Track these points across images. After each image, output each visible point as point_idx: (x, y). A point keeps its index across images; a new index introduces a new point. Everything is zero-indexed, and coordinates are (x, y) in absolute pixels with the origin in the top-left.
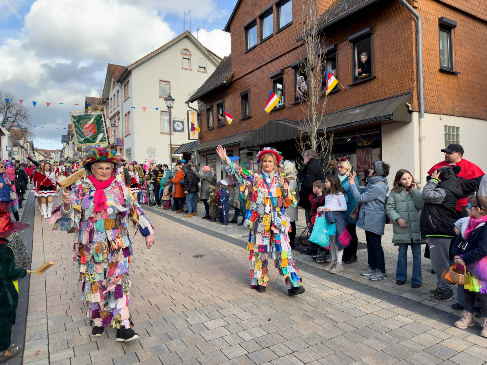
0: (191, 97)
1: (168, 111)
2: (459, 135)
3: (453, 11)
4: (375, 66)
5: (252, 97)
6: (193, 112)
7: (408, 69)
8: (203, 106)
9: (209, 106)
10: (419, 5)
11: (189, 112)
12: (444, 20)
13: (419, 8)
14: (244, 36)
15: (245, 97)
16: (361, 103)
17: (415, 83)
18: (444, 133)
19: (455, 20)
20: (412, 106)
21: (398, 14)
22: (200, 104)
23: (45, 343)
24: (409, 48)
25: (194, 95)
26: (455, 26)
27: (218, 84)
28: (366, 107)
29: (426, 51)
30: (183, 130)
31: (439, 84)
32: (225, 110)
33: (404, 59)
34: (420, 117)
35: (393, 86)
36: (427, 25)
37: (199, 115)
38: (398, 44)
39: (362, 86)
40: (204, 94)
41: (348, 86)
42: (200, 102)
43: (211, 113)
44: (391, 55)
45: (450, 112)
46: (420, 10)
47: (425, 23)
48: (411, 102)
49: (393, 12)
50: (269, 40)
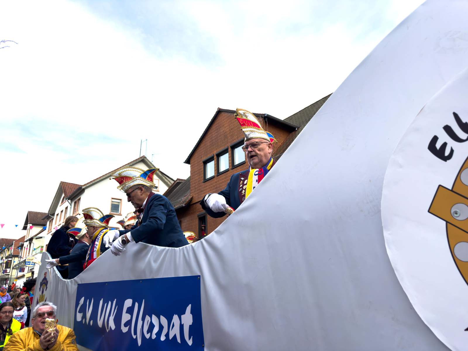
5: (209, 219)
14: (203, 168)
15: (202, 220)
27: (176, 206)
50: (225, 174)
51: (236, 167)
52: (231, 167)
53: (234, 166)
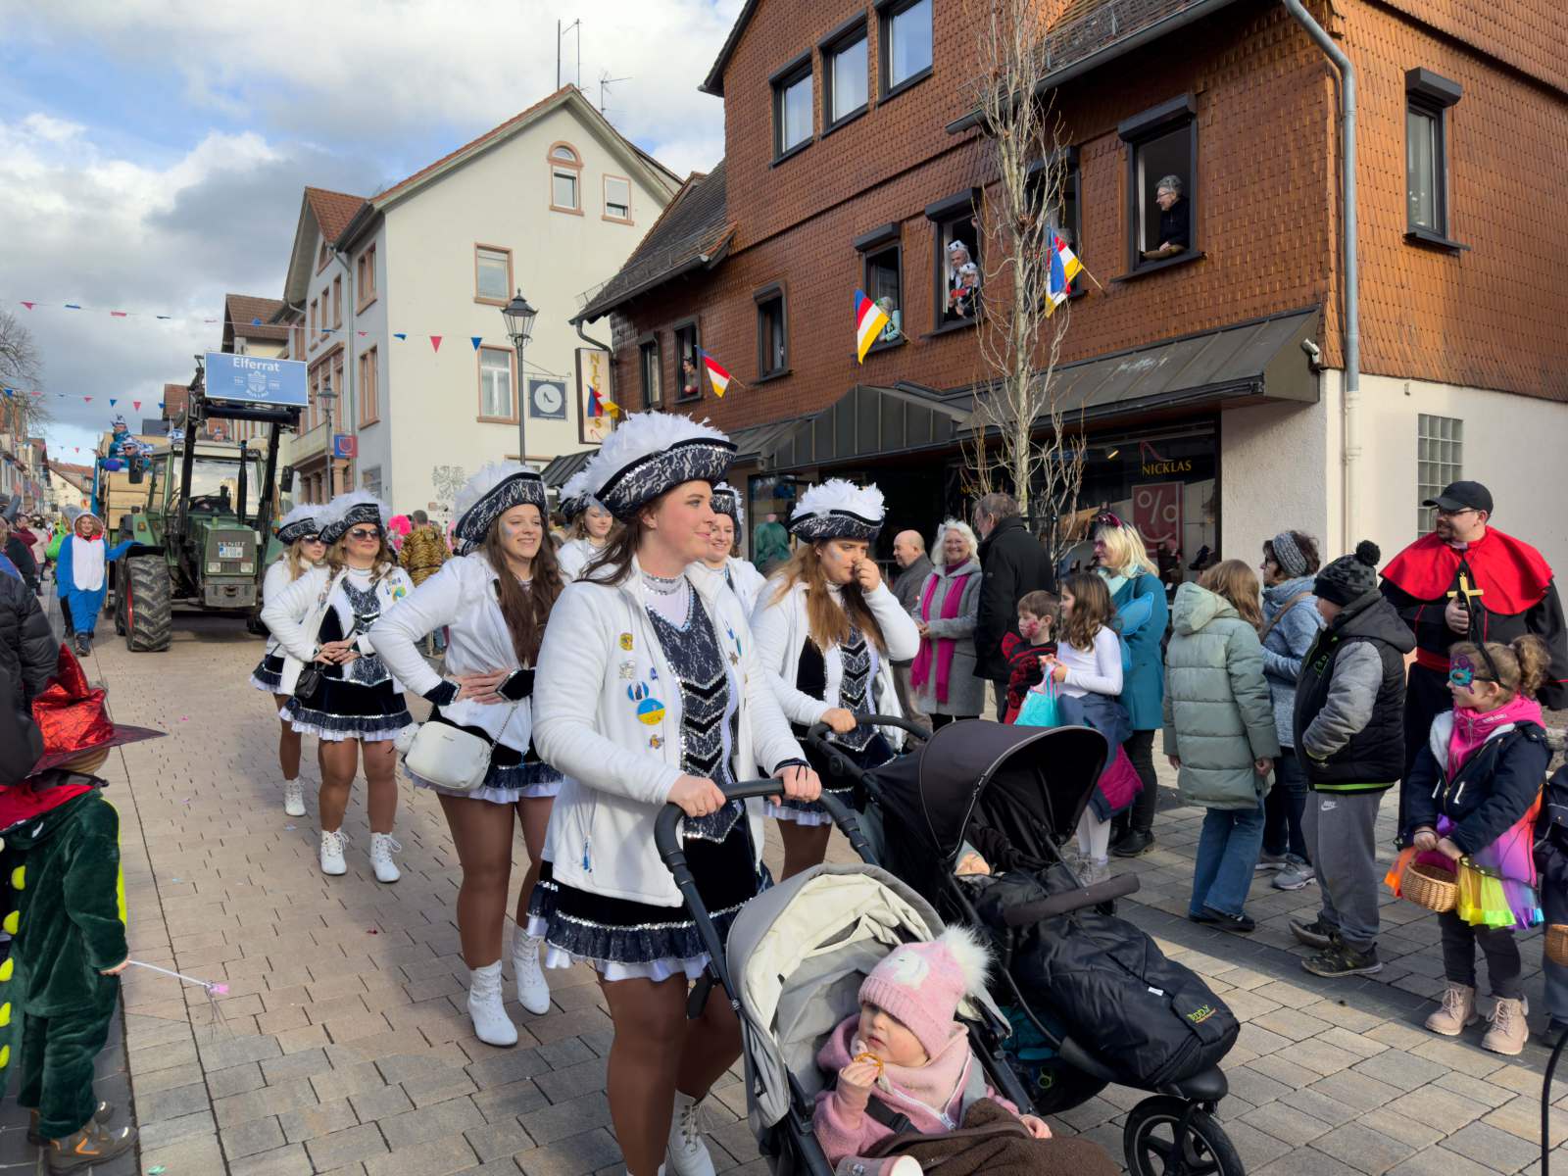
0: (591, 304)
1: (514, 347)
2: (1459, 444)
3: (1451, 51)
4: (1204, 220)
5: (793, 310)
6: (595, 353)
7: (1311, 234)
8: (627, 334)
9: (649, 337)
10: (1348, 28)
11: (584, 355)
12: (1424, 78)
13: (1349, 39)
14: (770, 108)
15: (771, 308)
16: (1157, 337)
17: (1333, 276)
18: (1415, 437)
19: (1453, 79)
20: (1323, 352)
21: (1283, 57)
22: (619, 328)
23: (204, 1128)
24: (1315, 165)
25: (599, 297)
26: (1455, 99)
27: (680, 263)
28: (1172, 348)
29: (1366, 176)
30: (561, 413)
31: (1404, 282)
32: (701, 347)
33: (1299, 200)
34: (1347, 385)
35: (1261, 286)
36: (1370, 91)
37: (615, 363)
38: (1281, 151)
39: (1160, 281)
40: (633, 295)
41: (1112, 281)
42: (618, 320)
43: (655, 358)
44: (1257, 186)
45: (1438, 373)
46: (1350, 44)
47: (1363, 85)
48: (1320, 338)
49: (1265, 46)
50: (852, 126)
51: (896, 92)
52: (877, 98)
53: (890, 91)
